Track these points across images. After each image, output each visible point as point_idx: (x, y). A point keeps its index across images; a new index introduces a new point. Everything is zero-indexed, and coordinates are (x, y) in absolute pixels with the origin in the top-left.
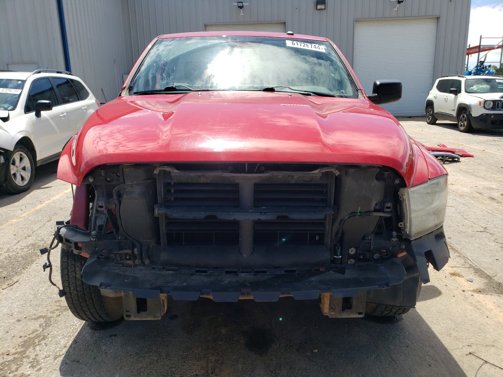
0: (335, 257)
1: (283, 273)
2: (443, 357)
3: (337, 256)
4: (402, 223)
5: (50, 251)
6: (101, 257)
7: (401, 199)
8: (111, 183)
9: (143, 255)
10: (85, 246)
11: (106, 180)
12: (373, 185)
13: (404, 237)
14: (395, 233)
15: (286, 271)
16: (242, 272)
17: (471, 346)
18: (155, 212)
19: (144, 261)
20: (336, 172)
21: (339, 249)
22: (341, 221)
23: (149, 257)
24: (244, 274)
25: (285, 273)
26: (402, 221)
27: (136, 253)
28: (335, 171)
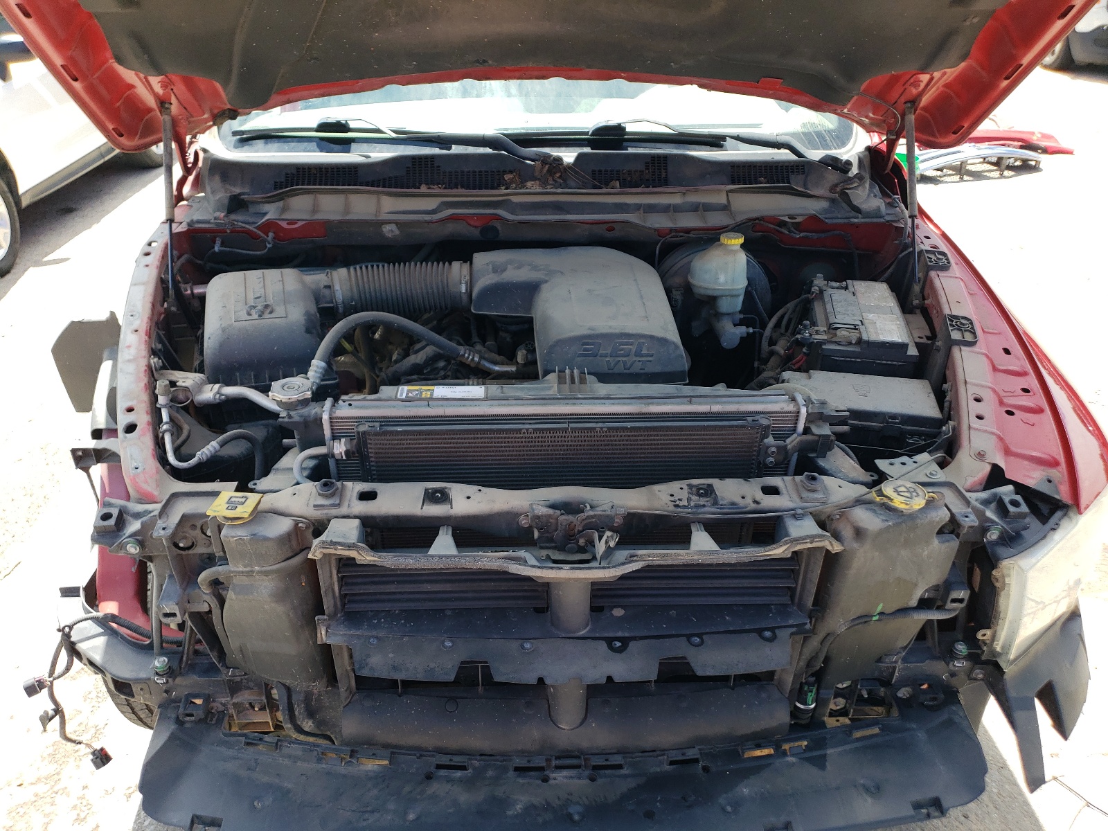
0: (798, 705)
1: (667, 768)
2: (995, 791)
3: (805, 703)
4: (988, 632)
5: (52, 683)
6: (188, 719)
7: (997, 585)
8: (191, 552)
9: (296, 713)
10: (142, 689)
11: (176, 545)
12: (926, 553)
13: (984, 658)
14: (961, 648)
15: (672, 763)
16: (559, 768)
17: (1057, 755)
18: (319, 635)
19: (299, 723)
20: (833, 547)
21: (812, 692)
22: (826, 637)
23: (311, 714)
24: (565, 773)
25: (672, 767)
26: (989, 628)
27: (276, 697)
28: (832, 545)
